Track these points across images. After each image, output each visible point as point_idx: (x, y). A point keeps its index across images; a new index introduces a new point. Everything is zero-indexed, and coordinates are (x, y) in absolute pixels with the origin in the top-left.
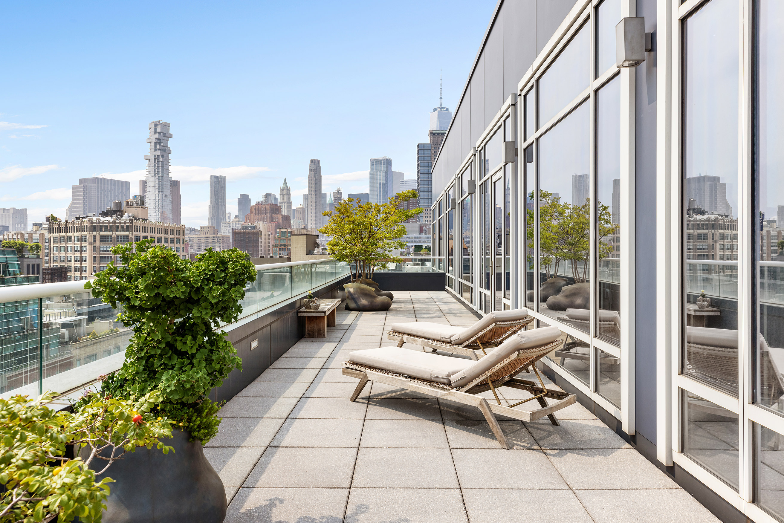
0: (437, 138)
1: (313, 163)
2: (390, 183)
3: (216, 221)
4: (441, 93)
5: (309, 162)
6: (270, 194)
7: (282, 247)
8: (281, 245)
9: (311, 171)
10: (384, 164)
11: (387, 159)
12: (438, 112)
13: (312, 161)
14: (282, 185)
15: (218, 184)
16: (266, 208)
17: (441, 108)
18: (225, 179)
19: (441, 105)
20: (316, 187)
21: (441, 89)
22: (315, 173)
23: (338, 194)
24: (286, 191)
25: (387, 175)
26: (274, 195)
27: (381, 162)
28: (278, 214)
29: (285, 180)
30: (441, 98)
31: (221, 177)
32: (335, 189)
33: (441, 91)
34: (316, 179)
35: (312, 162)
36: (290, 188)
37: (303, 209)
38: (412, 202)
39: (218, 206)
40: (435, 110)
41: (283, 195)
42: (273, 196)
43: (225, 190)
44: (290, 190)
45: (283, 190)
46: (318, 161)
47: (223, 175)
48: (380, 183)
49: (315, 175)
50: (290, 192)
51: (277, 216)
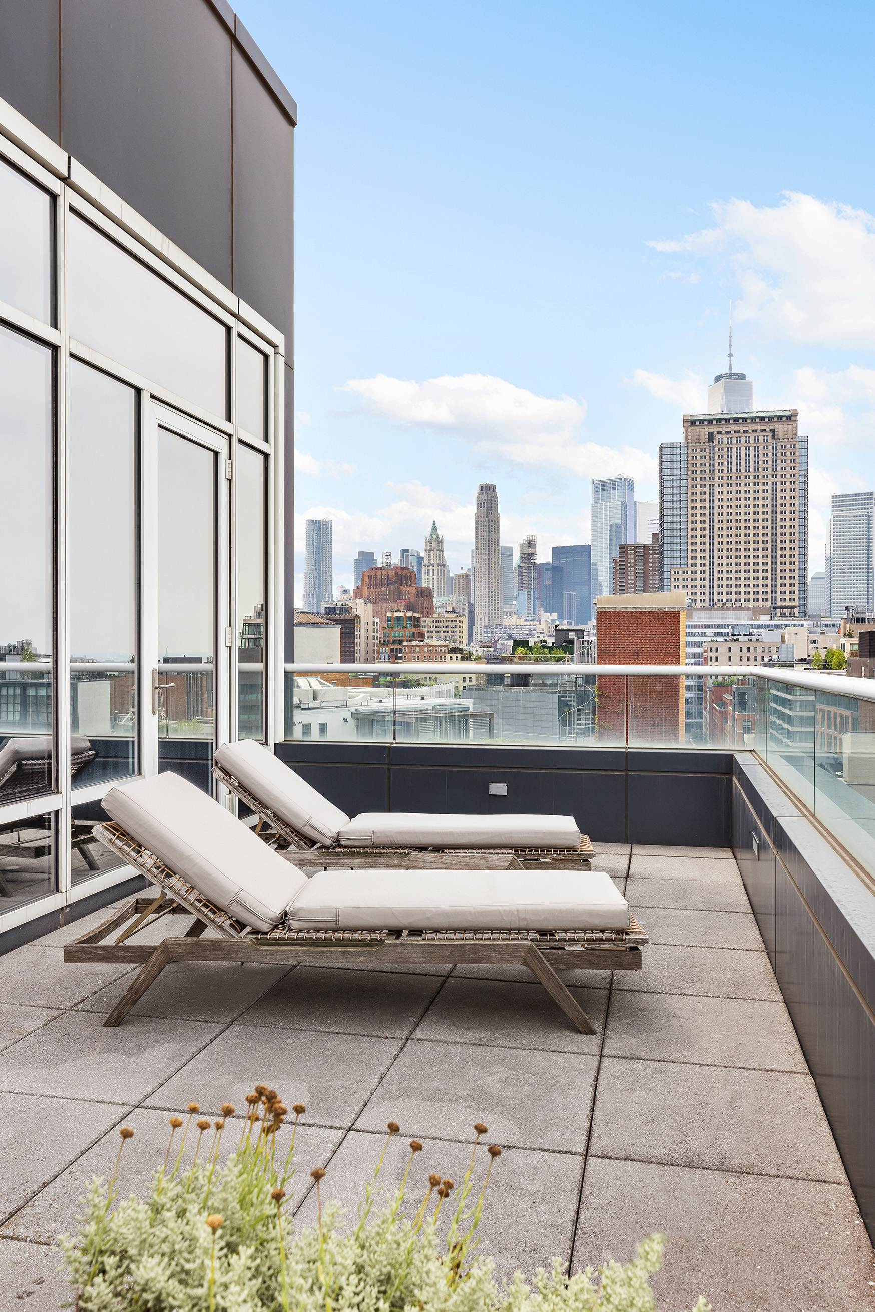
0: (698, 430)
1: (484, 492)
2: (630, 523)
3: (315, 600)
4: (730, 346)
5: (476, 491)
6: (408, 551)
7: (396, 646)
8: (394, 642)
9: (480, 505)
10: (619, 488)
11: (625, 479)
12: (725, 383)
13: (482, 487)
14: (428, 533)
15: (319, 535)
16: (388, 576)
17: (731, 376)
18: (331, 525)
19: (730, 369)
20: (489, 535)
21: (731, 337)
22: (487, 510)
23: (529, 547)
24: (435, 542)
25: (626, 507)
26: (417, 552)
27: (614, 484)
28: (411, 585)
29: (434, 524)
30: (730, 356)
31: (324, 521)
32: (523, 538)
33: (730, 341)
34: (489, 520)
35: (482, 490)
36: (442, 539)
37: (466, 577)
38: (653, 558)
39: (319, 573)
40: (718, 379)
41: (430, 551)
42: (415, 553)
43: (331, 544)
44: (442, 543)
45: (431, 542)
46: (494, 487)
47: (328, 518)
48: (612, 525)
49: (487, 513)
50: (442, 546)
51: (407, 589)
